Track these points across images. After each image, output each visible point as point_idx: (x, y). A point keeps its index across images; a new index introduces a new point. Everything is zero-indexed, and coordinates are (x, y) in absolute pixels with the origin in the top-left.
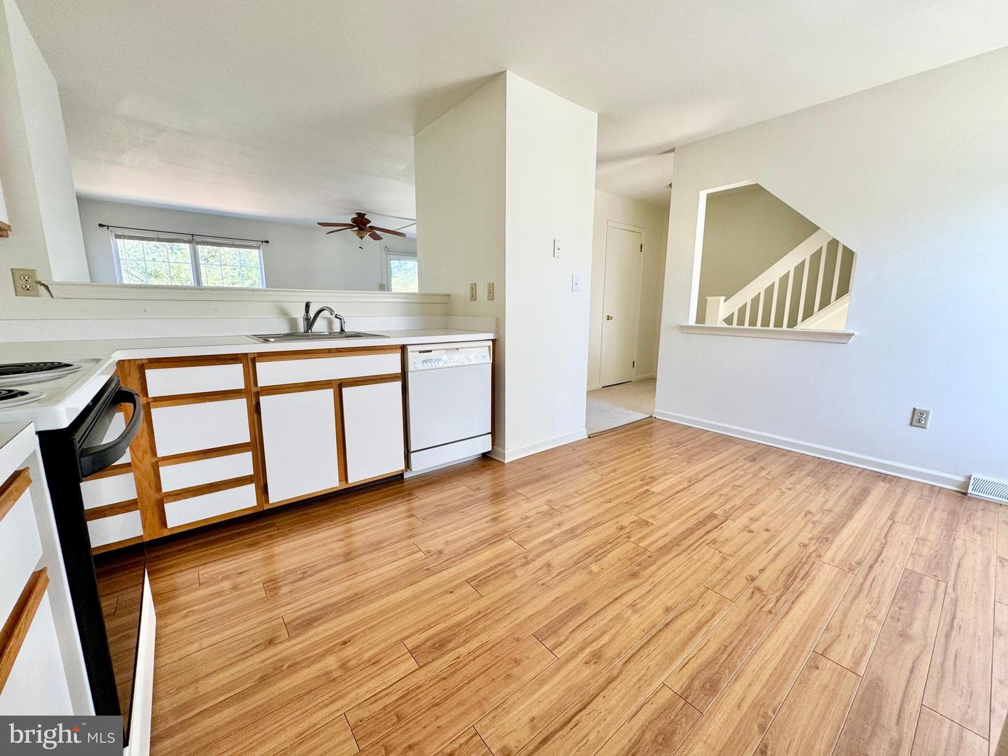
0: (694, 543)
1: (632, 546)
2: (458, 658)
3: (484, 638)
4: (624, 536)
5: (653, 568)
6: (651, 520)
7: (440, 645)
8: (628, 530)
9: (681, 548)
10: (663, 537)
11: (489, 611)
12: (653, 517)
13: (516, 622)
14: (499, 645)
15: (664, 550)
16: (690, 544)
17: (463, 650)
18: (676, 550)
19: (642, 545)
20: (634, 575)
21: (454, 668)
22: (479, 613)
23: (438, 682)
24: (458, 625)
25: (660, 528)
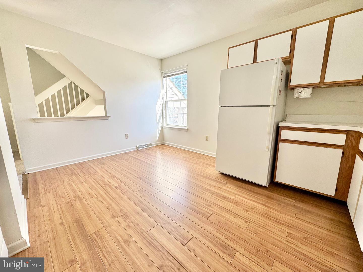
2: (227, 239)
3: (215, 233)
7: (225, 247)
11: (201, 233)
13: (203, 224)
14: (216, 228)
17: (223, 238)
21: (231, 239)
22: (203, 236)
23: (239, 243)
24: (212, 242)
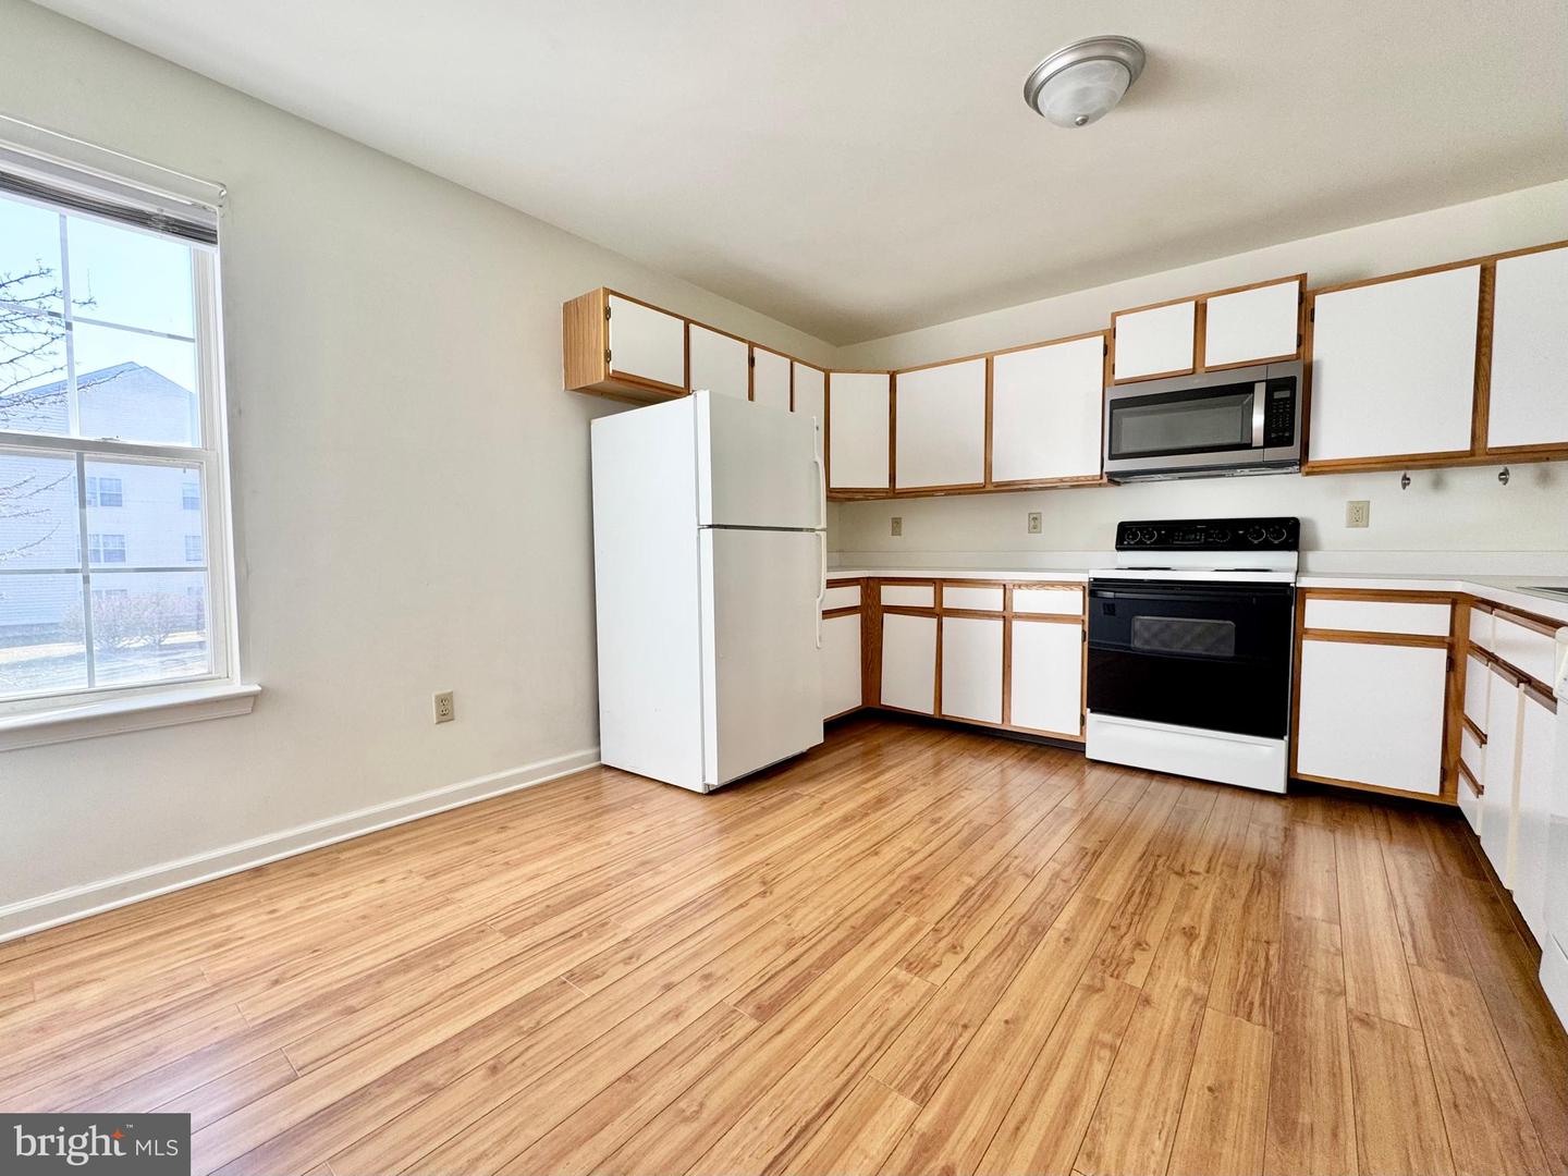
0: (827, 935)
1: (928, 916)
4: (945, 933)
5: (893, 890)
6: (903, 975)
8: (943, 945)
9: (848, 924)
10: (878, 940)
12: (899, 987)
15: (878, 918)
16: (834, 934)
18: (856, 920)
19: (912, 921)
20: (917, 878)
25: (884, 960)
